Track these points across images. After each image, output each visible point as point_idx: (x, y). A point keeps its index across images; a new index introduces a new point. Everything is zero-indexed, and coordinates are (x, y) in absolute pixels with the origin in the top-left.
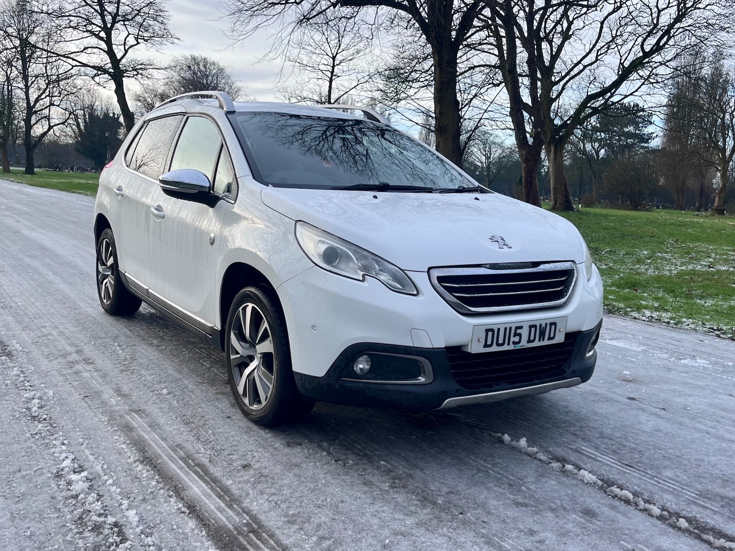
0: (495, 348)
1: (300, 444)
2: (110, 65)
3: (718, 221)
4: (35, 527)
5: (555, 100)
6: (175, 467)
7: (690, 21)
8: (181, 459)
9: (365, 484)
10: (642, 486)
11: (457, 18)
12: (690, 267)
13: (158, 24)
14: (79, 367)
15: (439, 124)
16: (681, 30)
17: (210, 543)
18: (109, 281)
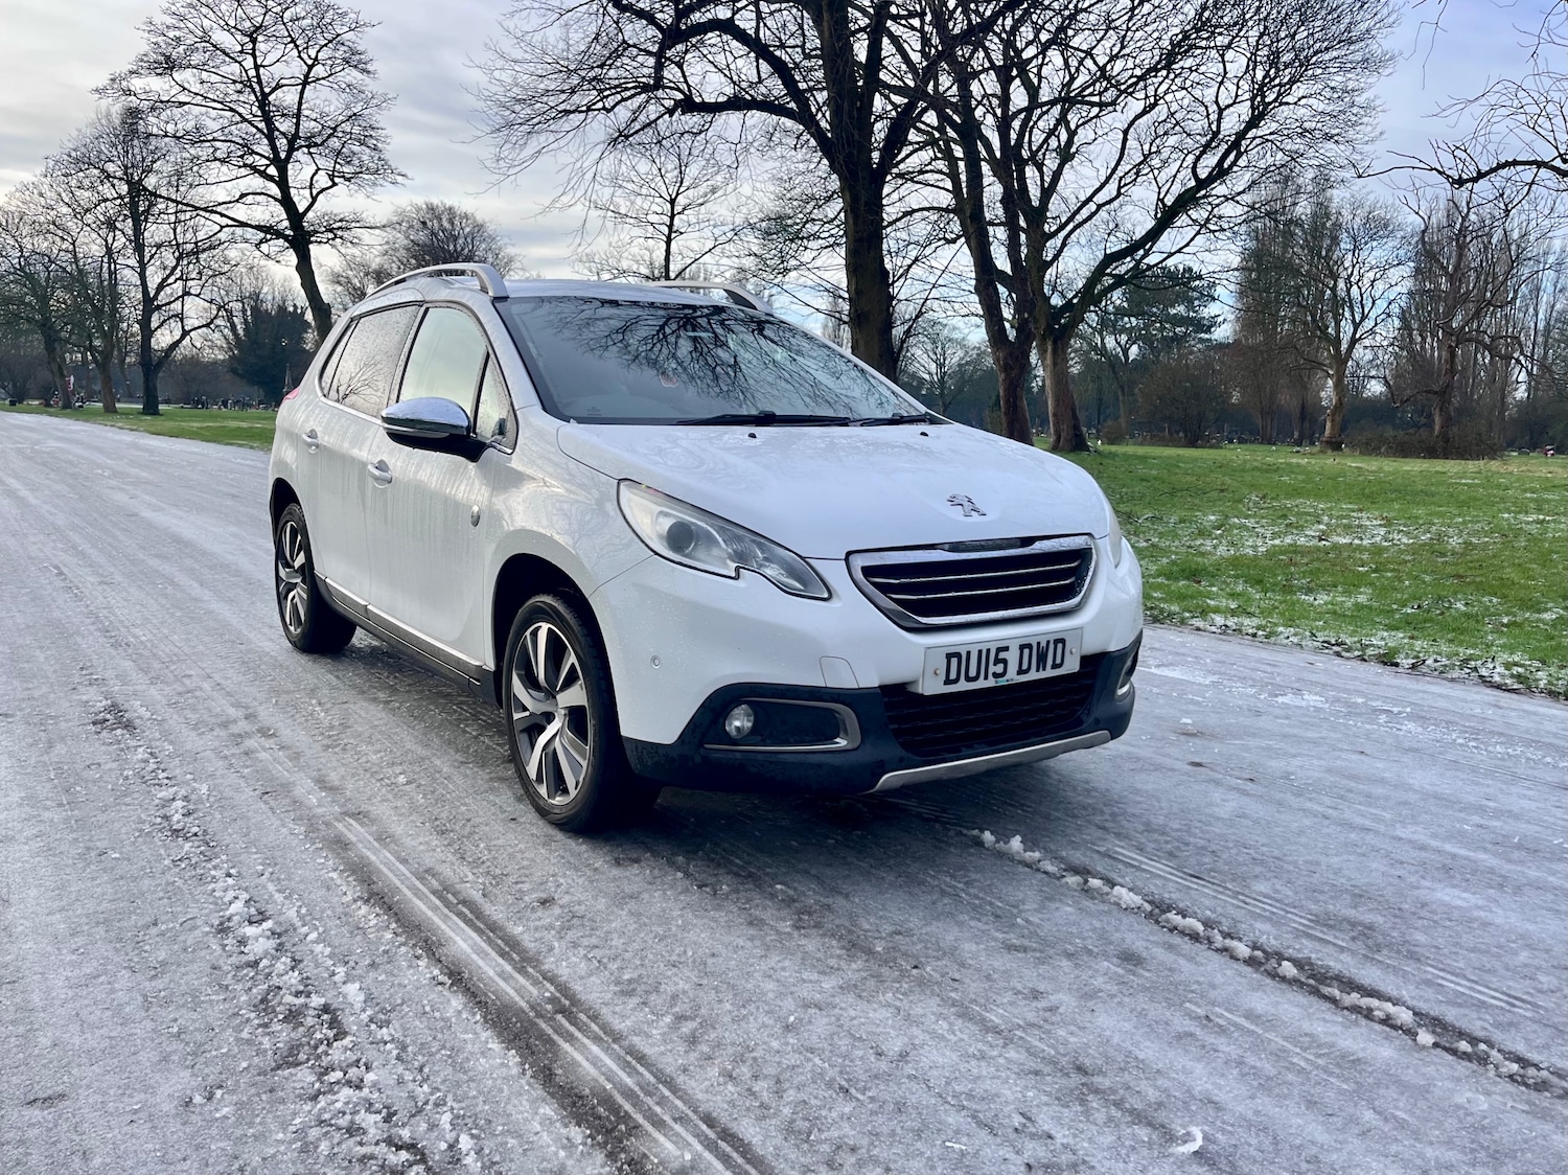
0: (963, 686)
1: (637, 861)
2: (286, 223)
3: (1331, 462)
4: (186, 1018)
5: (1050, 264)
6: (424, 908)
7: (1274, 126)
8: (434, 892)
9: (751, 923)
10: (1219, 910)
11: (880, 130)
12: (1288, 540)
13: (368, 150)
14: (251, 743)
15: (856, 311)
16: (1258, 141)
17: (489, 1033)
18: (299, 595)
